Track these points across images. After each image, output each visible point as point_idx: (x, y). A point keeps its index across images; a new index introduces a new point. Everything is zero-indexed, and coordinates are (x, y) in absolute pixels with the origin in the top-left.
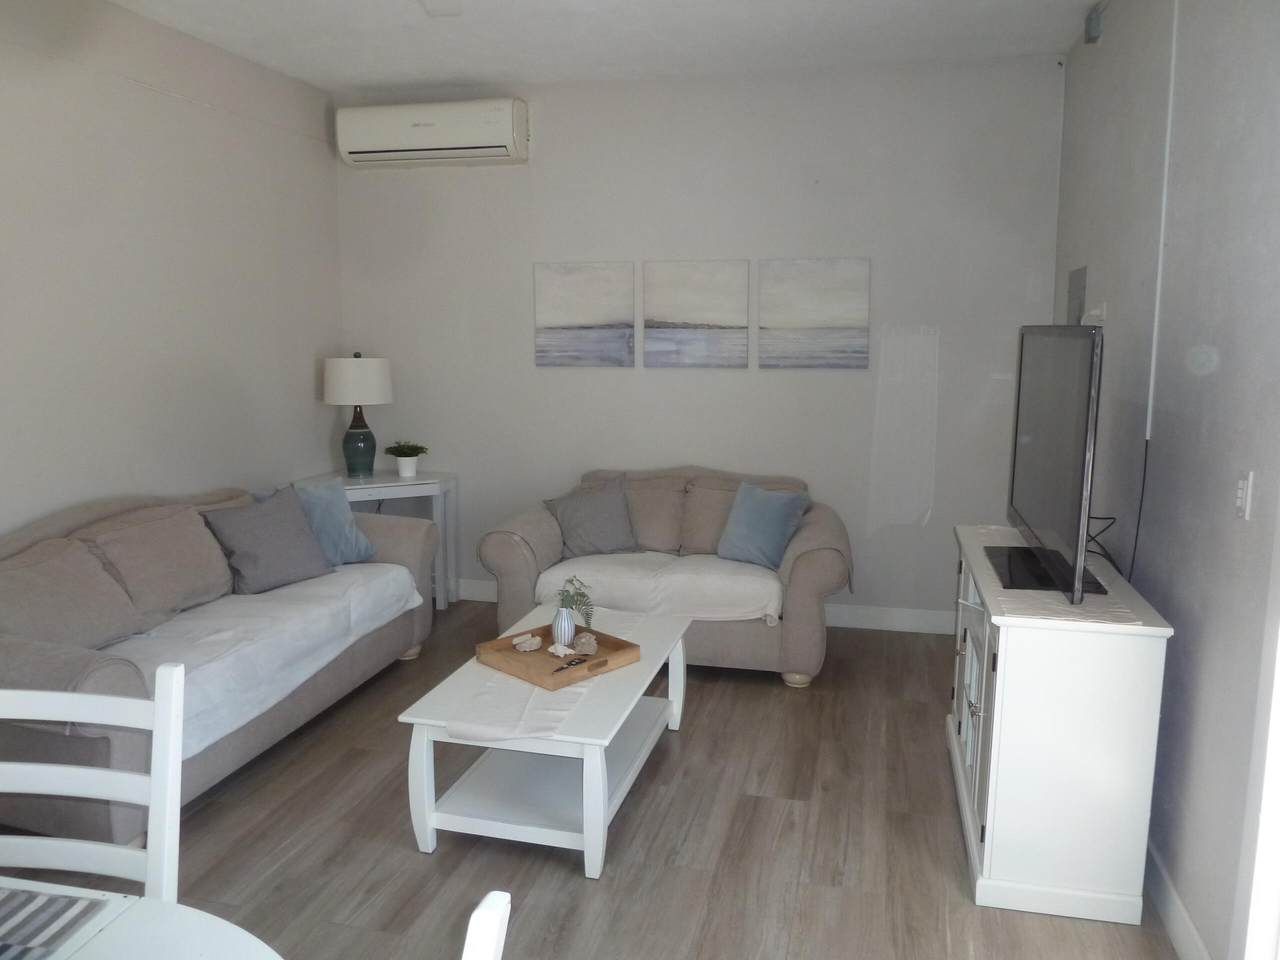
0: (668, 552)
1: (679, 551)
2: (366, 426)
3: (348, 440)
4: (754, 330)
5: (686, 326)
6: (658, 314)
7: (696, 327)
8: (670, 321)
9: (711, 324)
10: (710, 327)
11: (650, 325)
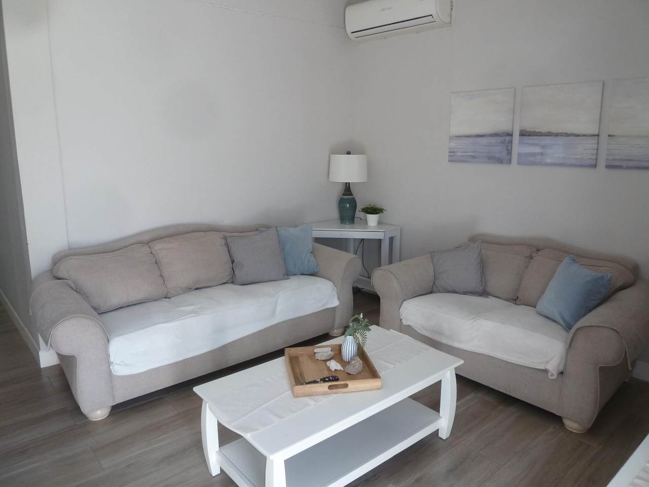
0: (507, 300)
1: (516, 300)
2: (351, 194)
3: (341, 202)
4: (604, 137)
5: (549, 134)
6: (529, 126)
7: (557, 135)
8: (537, 131)
9: (568, 132)
10: (567, 135)
11: (523, 134)
